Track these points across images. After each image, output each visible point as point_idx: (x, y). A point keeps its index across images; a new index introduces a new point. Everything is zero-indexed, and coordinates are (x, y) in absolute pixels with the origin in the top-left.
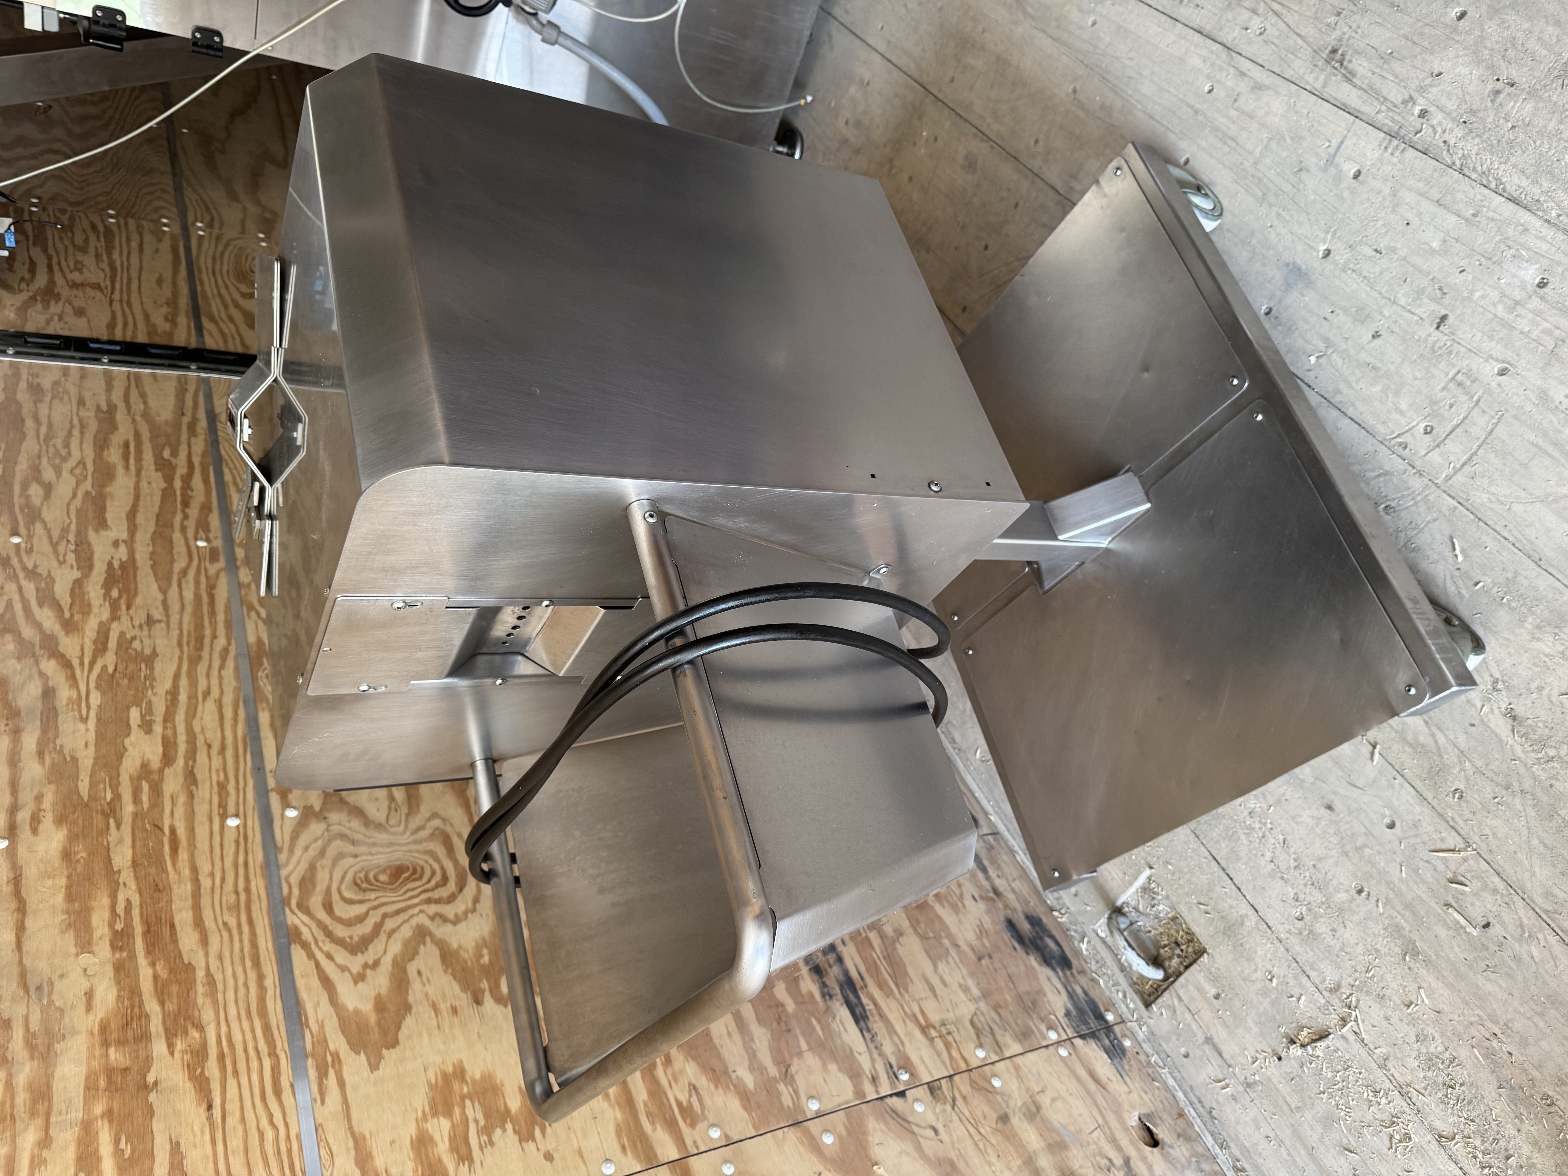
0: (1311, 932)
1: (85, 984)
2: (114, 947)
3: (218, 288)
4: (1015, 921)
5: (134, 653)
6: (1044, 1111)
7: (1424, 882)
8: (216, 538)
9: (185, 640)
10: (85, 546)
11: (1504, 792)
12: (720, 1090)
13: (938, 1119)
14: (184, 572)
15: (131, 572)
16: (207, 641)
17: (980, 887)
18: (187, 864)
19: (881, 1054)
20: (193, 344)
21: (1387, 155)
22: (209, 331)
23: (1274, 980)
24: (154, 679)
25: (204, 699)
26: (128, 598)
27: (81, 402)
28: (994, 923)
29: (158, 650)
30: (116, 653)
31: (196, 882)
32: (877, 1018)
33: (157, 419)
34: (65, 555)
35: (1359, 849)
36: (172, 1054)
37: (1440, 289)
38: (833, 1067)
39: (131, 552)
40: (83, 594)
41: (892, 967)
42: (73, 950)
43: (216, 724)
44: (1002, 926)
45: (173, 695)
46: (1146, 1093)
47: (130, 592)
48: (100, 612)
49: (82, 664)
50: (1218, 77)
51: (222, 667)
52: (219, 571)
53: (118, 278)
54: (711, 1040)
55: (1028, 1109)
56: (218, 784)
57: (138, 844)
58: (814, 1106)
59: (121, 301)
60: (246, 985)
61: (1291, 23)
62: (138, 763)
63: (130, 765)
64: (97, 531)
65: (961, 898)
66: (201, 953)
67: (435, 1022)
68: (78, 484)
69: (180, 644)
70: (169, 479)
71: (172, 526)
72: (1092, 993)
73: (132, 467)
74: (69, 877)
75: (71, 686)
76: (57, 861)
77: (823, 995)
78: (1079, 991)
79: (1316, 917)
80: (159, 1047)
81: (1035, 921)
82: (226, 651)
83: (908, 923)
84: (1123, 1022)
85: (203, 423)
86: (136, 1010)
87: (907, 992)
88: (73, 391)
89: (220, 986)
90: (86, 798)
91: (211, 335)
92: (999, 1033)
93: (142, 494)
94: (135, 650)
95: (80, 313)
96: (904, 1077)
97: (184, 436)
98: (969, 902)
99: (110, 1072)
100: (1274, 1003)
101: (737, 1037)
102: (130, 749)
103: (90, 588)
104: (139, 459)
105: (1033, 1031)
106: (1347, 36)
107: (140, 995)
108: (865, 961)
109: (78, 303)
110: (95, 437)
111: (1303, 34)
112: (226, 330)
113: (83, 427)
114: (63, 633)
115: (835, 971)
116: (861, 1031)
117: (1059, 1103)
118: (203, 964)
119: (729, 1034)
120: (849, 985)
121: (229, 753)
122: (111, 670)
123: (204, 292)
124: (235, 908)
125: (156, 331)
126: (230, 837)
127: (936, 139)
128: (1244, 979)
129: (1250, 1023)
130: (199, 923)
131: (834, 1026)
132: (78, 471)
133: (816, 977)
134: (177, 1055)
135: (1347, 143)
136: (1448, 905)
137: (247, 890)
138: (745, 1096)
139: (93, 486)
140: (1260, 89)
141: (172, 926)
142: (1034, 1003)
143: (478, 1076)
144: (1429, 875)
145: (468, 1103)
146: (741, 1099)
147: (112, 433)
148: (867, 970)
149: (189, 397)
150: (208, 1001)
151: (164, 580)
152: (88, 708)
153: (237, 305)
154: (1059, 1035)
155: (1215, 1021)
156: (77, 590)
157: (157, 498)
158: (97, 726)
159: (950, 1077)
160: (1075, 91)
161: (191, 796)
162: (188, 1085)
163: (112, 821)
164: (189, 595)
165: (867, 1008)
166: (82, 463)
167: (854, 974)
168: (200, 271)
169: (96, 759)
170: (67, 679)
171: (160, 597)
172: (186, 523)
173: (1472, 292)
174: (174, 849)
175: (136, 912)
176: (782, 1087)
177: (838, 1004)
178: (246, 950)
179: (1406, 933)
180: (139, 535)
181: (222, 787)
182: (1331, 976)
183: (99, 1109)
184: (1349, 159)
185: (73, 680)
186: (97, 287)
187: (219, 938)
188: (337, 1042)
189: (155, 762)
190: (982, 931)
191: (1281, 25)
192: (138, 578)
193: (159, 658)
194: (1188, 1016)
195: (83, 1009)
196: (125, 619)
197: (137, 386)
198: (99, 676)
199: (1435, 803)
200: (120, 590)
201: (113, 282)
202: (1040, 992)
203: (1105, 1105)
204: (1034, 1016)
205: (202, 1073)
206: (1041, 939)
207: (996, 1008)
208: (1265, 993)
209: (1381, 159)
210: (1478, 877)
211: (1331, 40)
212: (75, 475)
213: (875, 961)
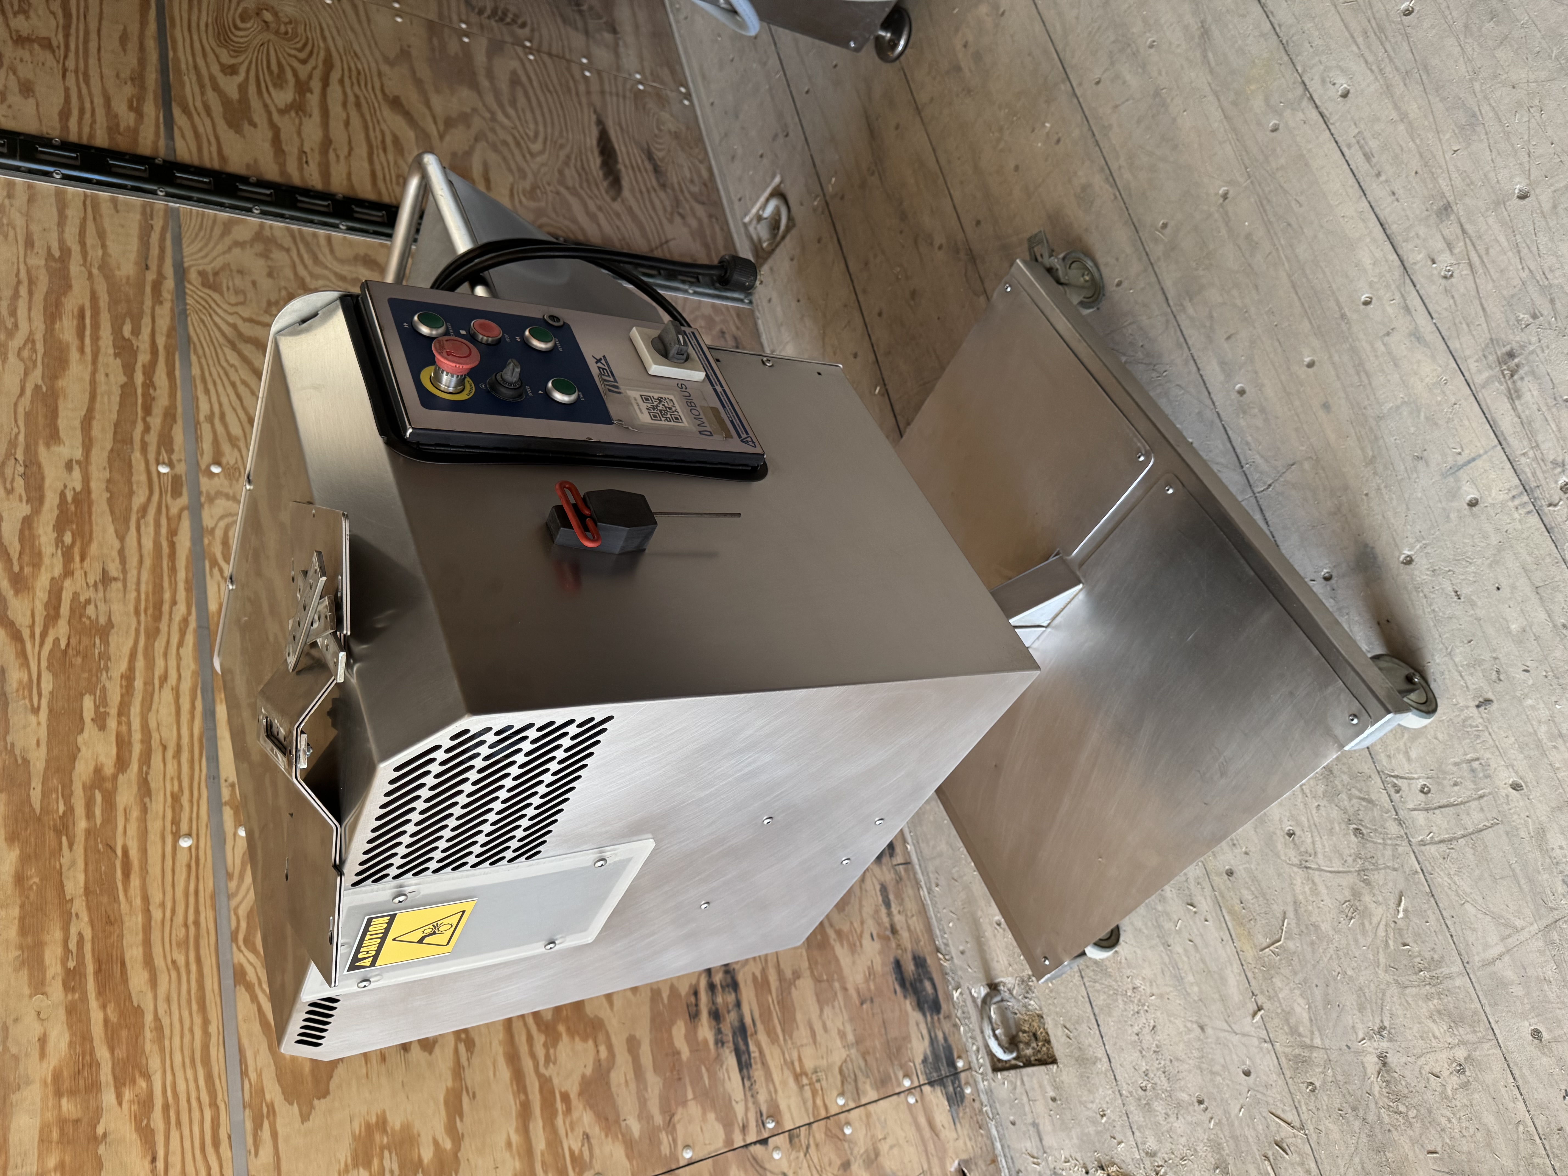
0: (1148, 1104)
1: (37, 1030)
2: (67, 988)
3: (193, 55)
4: (902, 963)
5: (87, 622)
6: (881, 1159)
7: (1255, 1130)
8: (180, 461)
9: (143, 606)
10: (35, 468)
11: (1350, 1111)
12: (610, 1139)
13: (790, 1166)
14: (144, 510)
15: (86, 508)
16: (166, 608)
17: (879, 924)
18: (138, 892)
19: (755, 1103)
20: (162, 152)
21: (1510, 504)
22: (180, 128)
23: (1105, 1119)
24: (109, 659)
25: (161, 687)
26: (82, 544)
27: (29, 243)
28: (884, 964)
29: (113, 618)
30: (69, 622)
31: (147, 912)
32: (759, 1066)
33: (117, 272)
34: (13, 480)
35: (1212, 1073)
36: (120, 1104)
37: (1498, 672)
38: (711, 1116)
39: (86, 479)
40: (33, 538)
41: (783, 1013)
42: (27, 991)
43: (172, 719)
44: (890, 968)
45: (129, 678)
46: (970, 1139)
47: (84, 536)
48: (52, 565)
49: (32, 636)
50: (1381, 292)
51: (180, 644)
52: (182, 510)
53: (73, 31)
54: (609, 1088)
55: (868, 1156)
56: (173, 795)
57: (90, 867)
58: (688, 1155)
59: (76, 71)
60: (191, 1030)
61: (1481, 287)
62: (91, 768)
63: (83, 771)
64: (48, 445)
65: (860, 937)
66: (150, 995)
67: (364, 1071)
68: (26, 374)
69: (137, 613)
70: (129, 369)
71: (131, 443)
72: (951, 1040)
73: (88, 350)
74: (22, 906)
75: (21, 665)
76: (10, 888)
77: (716, 1043)
78: (940, 1036)
79: (1157, 1096)
80: (108, 1097)
81: (920, 962)
82: (185, 621)
83: (806, 964)
84: (970, 1068)
85: (169, 284)
86: (88, 1058)
87: (791, 1038)
88: (20, 221)
89: (167, 1032)
90: (38, 812)
91: (183, 137)
92: (861, 1078)
93: (98, 391)
94: (89, 618)
95: (27, 89)
96: (771, 1125)
97: (148, 303)
98: (866, 940)
99: (62, 1122)
100: (1098, 1133)
101: (633, 1086)
102: (83, 749)
103: (41, 531)
104: (96, 338)
105: (890, 1078)
106: (1532, 348)
107: (91, 1041)
108: (760, 1005)
109: (26, 72)
110: (45, 300)
111: (1488, 310)
112: (201, 129)
113: (31, 282)
114: (12, 592)
115: (731, 1018)
116: (743, 1079)
117: (895, 1151)
118: (151, 1007)
119: (626, 1081)
120: (741, 1031)
121: (185, 756)
122: (63, 646)
123: (177, 59)
124: (184, 944)
125: (118, 125)
126: (183, 859)
127: (1058, 141)
128: (1081, 1102)
129: (1073, 1134)
130: (148, 961)
131: (720, 1074)
132: (26, 354)
133: (714, 1023)
134: (125, 1105)
135: (1479, 462)
136: (1267, 1157)
137: (197, 923)
138: (629, 1145)
139: (43, 379)
140: (1418, 339)
141: (123, 964)
142: (899, 1049)
143: (397, 1127)
144: (1260, 1127)
145: (386, 1153)
146: (626, 1148)
147: (65, 294)
148: (761, 1015)
149: (155, 237)
150: (156, 1048)
151: (121, 520)
152: (40, 695)
153: (216, 88)
154: (912, 1082)
155: (1046, 1116)
156: (27, 533)
157: (116, 399)
158: (49, 719)
159: (809, 1124)
160: (1225, 196)
161: (144, 810)
162: (135, 1136)
163: (64, 839)
164: (148, 544)
165: (753, 1055)
166: (30, 340)
167: (748, 1020)
168: (173, 25)
169: (47, 761)
170: (17, 657)
171: (117, 544)
172: (147, 438)
173: (1526, 696)
174: (126, 875)
175: (88, 947)
176: (663, 1136)
177: (727, 1051)
178: (193, 992)
179: (1224, 1153)
180: (94, 452)
181: (176, 799)
182: (1152, 1144)
183: (52, 1162)
184: (1473, 481)
185: (22, 654)
186: (47, 44)
187: (167, 978)
188: (273, 1092)
189: (109, 769)
190: (871, 972)
191: (1471, 285)
192: (93, 517)
193: (115, 629)
194: (1025, 1099)
195: (37, 1056)
196: (78, 574)
197: (94, 219)
198: (51, 652)
199: (1290, 1081)
200: (73, 535)
201: (67, 36)
202: (907, 1038)
203: (933, 1151)
204: (896, 1063)
205: (148, 1124)
206: (921, 981)
207: (864, 1055)
208: (1094, 1122)
209: (1503, 504)
210: (1299, 1154)
211: (1515, 339)
212: (22, 360)
213: (769, 1007)
